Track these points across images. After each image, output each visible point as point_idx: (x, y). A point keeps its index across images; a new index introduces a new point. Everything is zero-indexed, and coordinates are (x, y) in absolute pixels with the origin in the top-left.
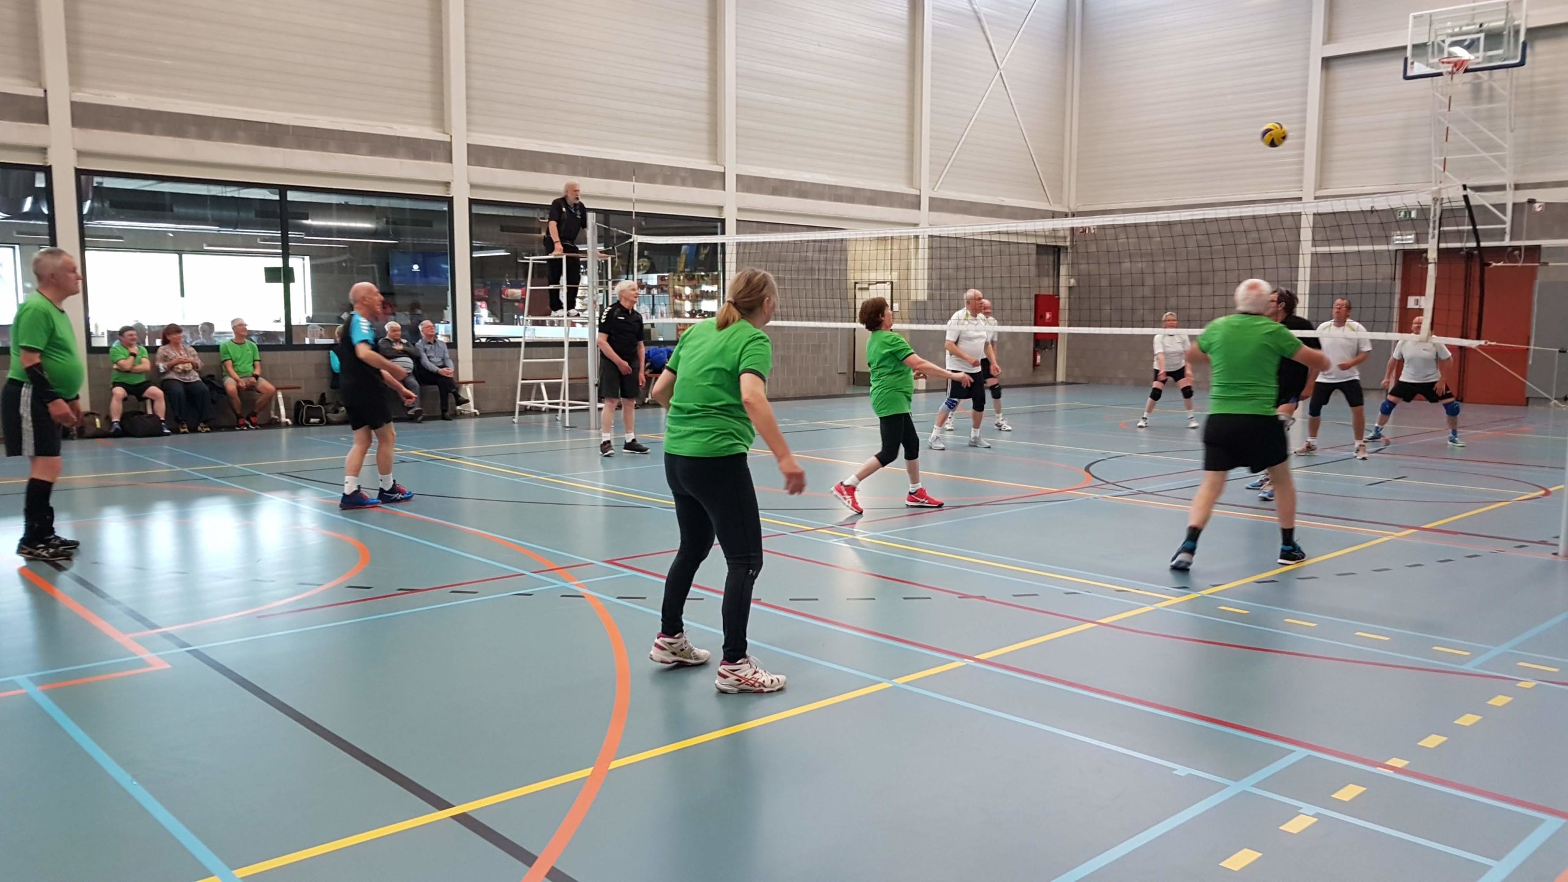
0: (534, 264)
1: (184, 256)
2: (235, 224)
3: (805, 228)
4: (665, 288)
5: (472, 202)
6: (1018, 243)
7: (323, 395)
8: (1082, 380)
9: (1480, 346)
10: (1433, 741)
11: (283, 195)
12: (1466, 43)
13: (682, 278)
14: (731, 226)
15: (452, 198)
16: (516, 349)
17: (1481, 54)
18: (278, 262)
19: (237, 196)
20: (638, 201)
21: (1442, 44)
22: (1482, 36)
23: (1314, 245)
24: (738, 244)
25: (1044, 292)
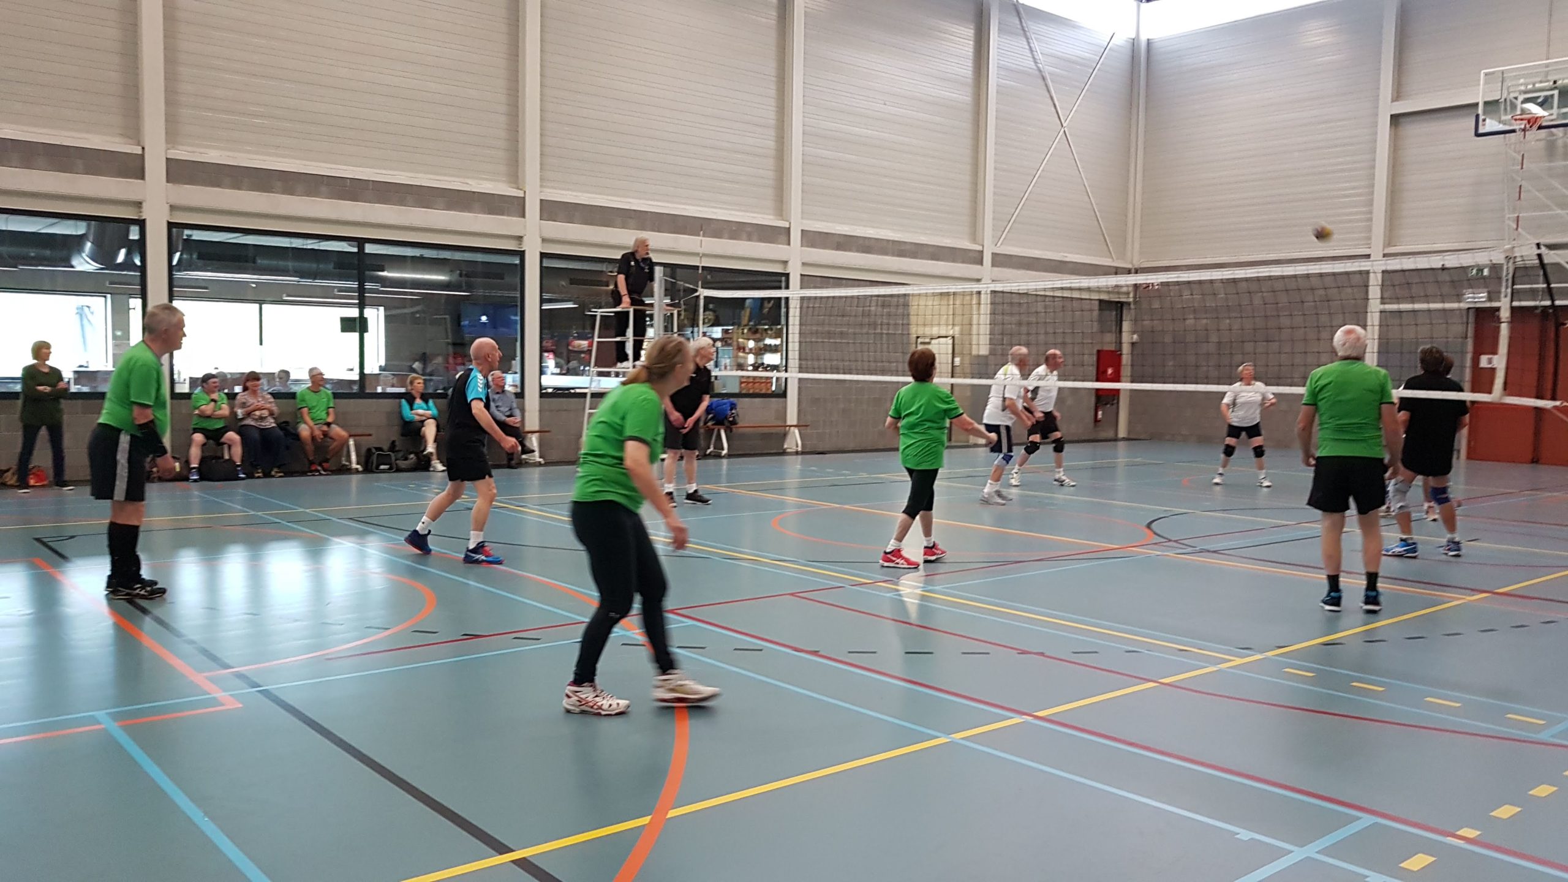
0: (601, 316)
1: (264, 306)
2: (314, 276)
3: (868, 283)
4: (729, 342)
5: (543, 255)
6: (1082, 299)
7: (393, 442)
8: (1146, 436)
9: (1555, 407)
10: (1505, 812)
11: (361, 248)
12: (1540, 100)
13: (746, 331)
14: (795, 280)
15: (524, 251)
16: (582, 400)
17: (1555, 111)
18: (354, 313)
19: (316, 248)
20: (705, 255)
21: (1514, 100)
22: (1556, 92)
23: (1382, 303)
24: (802, 299)
25: (1107, 348)
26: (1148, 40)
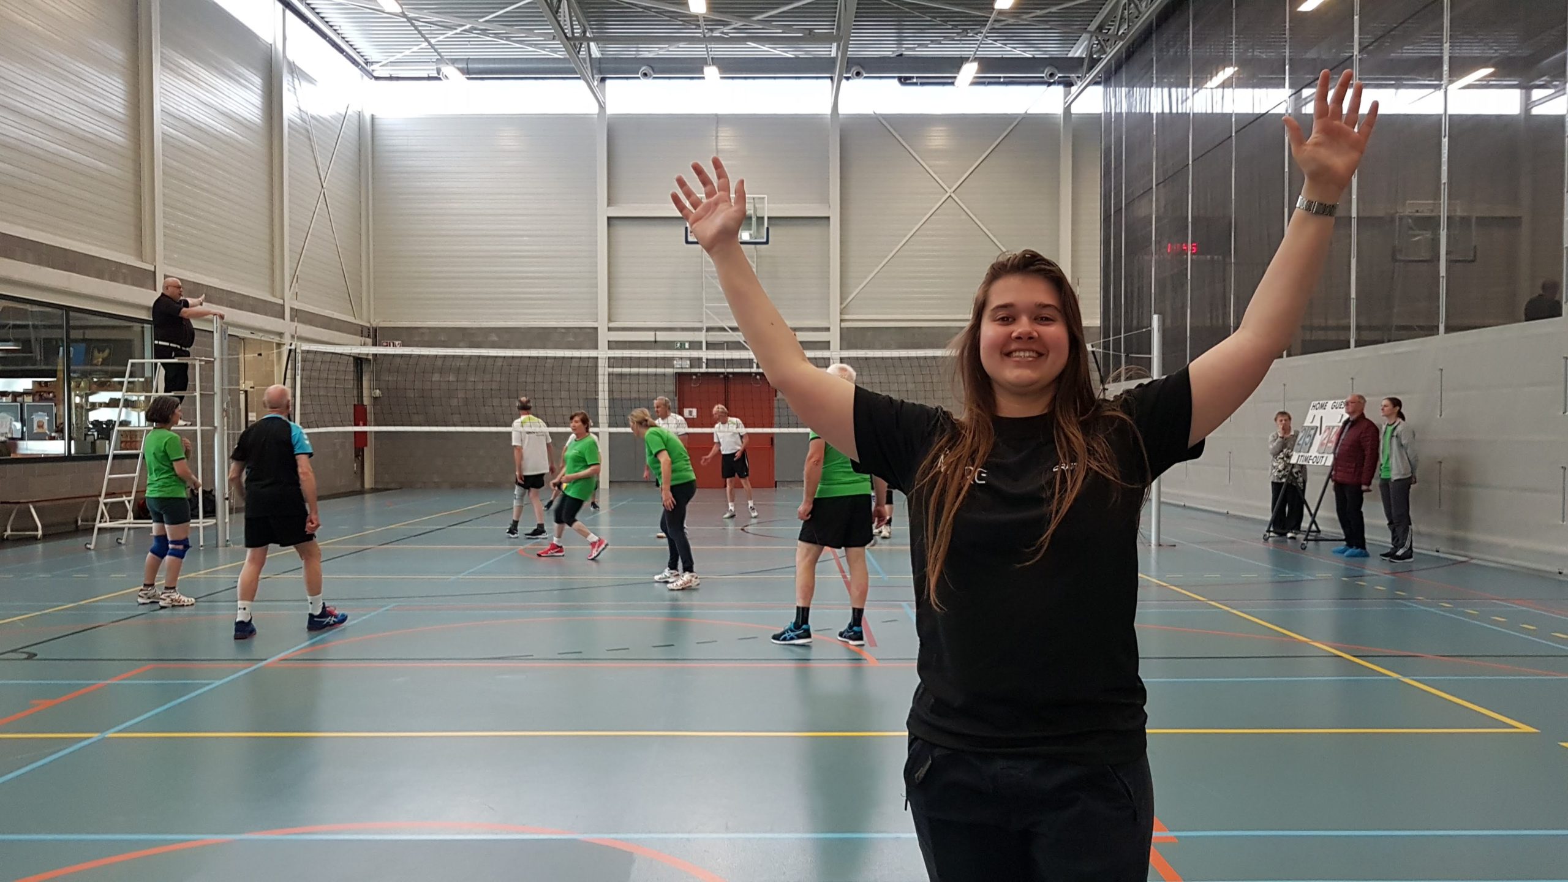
8: (392, 486)
16: (104, 461)
26: (372, 115)
